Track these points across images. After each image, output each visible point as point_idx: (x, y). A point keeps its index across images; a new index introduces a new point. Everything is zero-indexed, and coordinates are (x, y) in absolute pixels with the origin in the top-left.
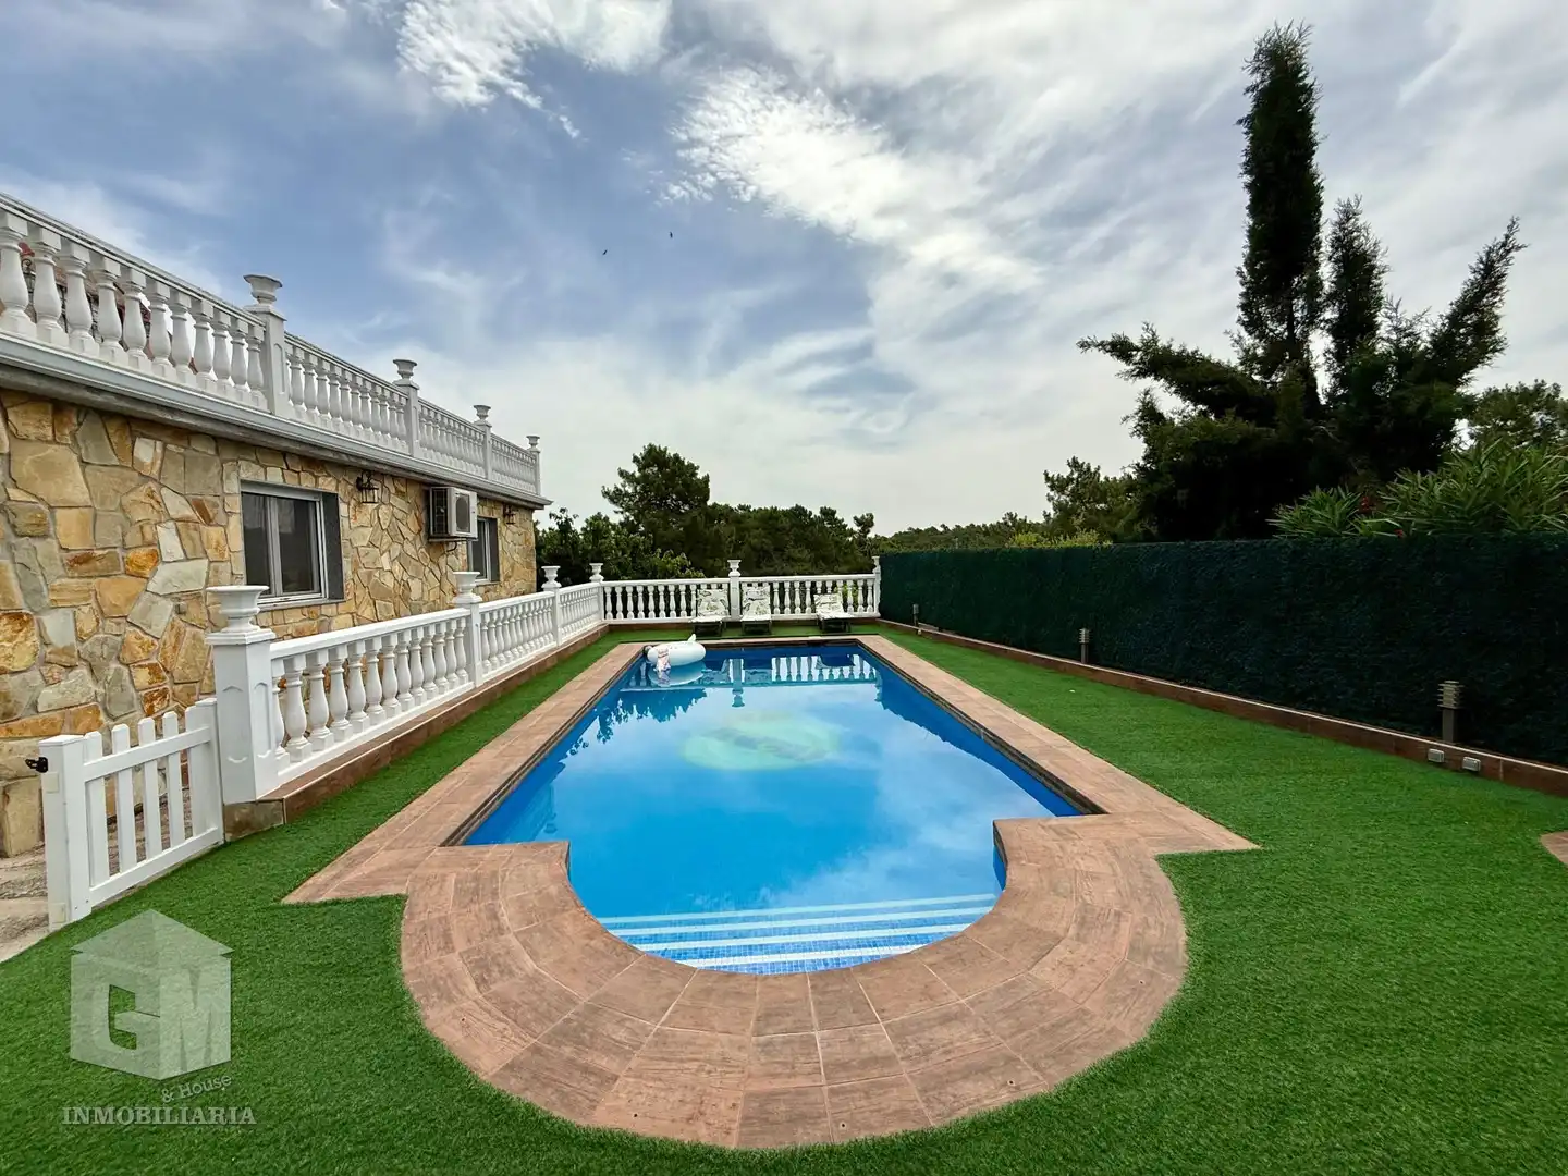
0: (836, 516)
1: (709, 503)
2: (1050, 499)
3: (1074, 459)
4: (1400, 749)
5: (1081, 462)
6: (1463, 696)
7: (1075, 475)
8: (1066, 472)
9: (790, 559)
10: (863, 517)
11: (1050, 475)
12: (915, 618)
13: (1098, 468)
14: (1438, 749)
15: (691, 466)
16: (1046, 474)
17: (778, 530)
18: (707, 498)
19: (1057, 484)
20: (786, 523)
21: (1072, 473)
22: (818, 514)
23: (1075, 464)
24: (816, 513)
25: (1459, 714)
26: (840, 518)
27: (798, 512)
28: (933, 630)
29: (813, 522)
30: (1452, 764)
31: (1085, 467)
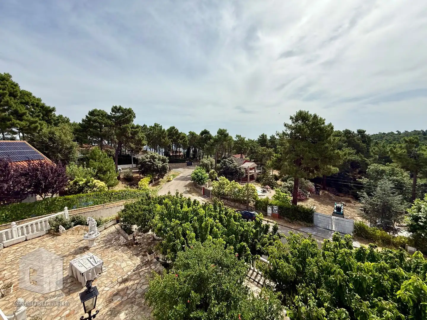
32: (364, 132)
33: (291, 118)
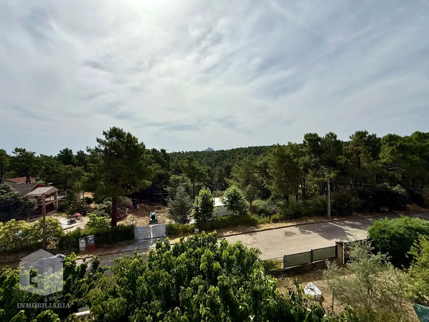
32: (165, 151)
33: (104, 133)
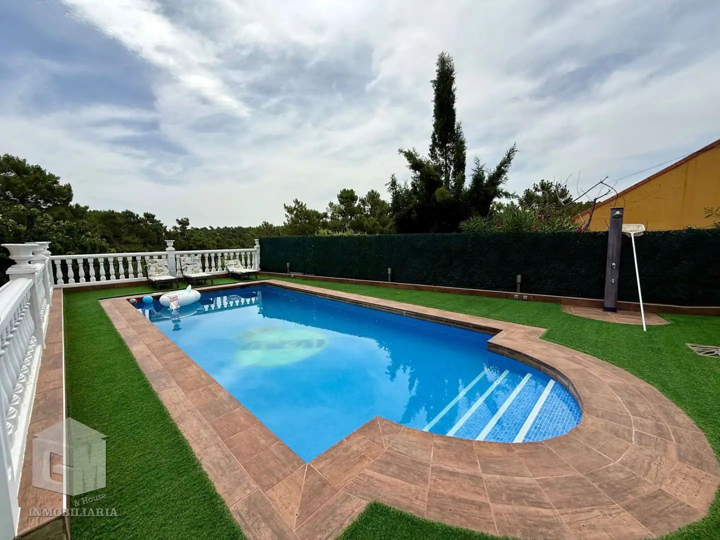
0: (155, 218)
1: (72, 203)
2: (287, 216)
3: (296, 199)
4: (507, 296)
5: (299, 201)
6: (522, 279)
7: (297, 207)
8: (293, 205)
9: (127, 242)
10: (182, 220)
11: (286, 206)
12: (288, 270)
13: (305, 205)
14: (517, 295)
15: (51, 176)
16: (285, 205)
17: (115, 224)
18: (71, 200)
19: (290, 210)
20: (121, 221)
21: (295, 206)
22: (143, 217)
23: (297, 202)
24: (142, 216)
25: (521, 284)
26: (158, 220)
27: (128, 215)
28: (301, 275)
29: (141, 221)
30: (520, 298)
31: (300, 203)
